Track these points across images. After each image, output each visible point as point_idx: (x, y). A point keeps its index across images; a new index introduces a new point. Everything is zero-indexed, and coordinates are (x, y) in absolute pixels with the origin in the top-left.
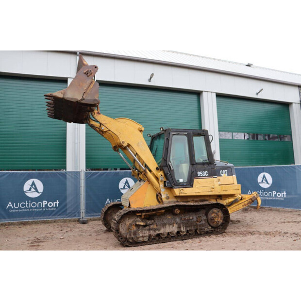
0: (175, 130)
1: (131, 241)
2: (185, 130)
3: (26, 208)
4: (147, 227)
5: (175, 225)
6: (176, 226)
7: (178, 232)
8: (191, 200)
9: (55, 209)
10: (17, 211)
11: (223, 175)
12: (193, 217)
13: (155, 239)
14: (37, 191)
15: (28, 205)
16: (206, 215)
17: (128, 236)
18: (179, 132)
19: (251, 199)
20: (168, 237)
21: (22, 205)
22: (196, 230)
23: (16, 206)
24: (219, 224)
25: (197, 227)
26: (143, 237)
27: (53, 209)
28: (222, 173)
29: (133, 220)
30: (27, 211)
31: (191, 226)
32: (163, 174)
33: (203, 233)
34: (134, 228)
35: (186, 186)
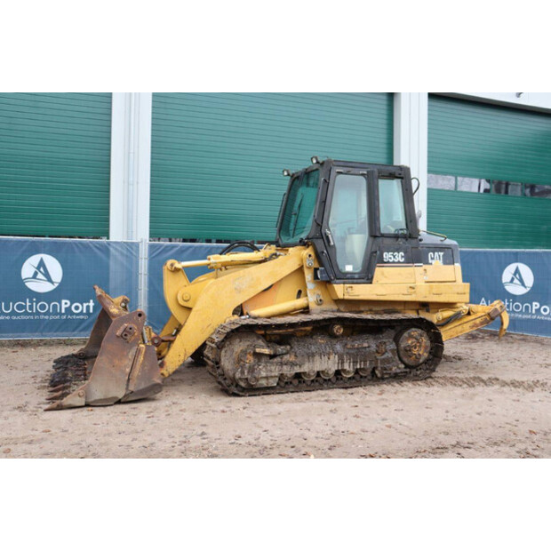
0: (342, 164)
1: (243, 384)
2: (362, 165)
3: (26, 313)
4: (277, 360)
5: (332, 357)
6: (334, 358)
7: (338, 373)
8: (367, 308)
9: (86, 317)
10: (8, 318)
11: (433, 262)
12: (369, 344)
13: (291, 383)
14: (49, 280)
15: (31, 307)
16: (396, 340)
17: (238, 375)
18: (350, 167)
19: (489, 314)
20: (317, 381)
21: (19, 307)
22: (374, 369)
23: (7, 308)
24: (421, 361)
25: (377, 363)
26: (267, 378)
27: (82, 317)
28: (432, 259)
29: (248, 343)
30: (30, 320)
31: (365, 361)
32: (312, 254)
33: (386, 376)
34: (250, 360)
35: (359, 281)
